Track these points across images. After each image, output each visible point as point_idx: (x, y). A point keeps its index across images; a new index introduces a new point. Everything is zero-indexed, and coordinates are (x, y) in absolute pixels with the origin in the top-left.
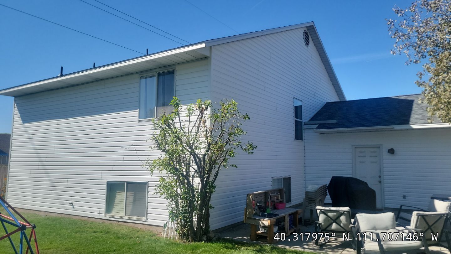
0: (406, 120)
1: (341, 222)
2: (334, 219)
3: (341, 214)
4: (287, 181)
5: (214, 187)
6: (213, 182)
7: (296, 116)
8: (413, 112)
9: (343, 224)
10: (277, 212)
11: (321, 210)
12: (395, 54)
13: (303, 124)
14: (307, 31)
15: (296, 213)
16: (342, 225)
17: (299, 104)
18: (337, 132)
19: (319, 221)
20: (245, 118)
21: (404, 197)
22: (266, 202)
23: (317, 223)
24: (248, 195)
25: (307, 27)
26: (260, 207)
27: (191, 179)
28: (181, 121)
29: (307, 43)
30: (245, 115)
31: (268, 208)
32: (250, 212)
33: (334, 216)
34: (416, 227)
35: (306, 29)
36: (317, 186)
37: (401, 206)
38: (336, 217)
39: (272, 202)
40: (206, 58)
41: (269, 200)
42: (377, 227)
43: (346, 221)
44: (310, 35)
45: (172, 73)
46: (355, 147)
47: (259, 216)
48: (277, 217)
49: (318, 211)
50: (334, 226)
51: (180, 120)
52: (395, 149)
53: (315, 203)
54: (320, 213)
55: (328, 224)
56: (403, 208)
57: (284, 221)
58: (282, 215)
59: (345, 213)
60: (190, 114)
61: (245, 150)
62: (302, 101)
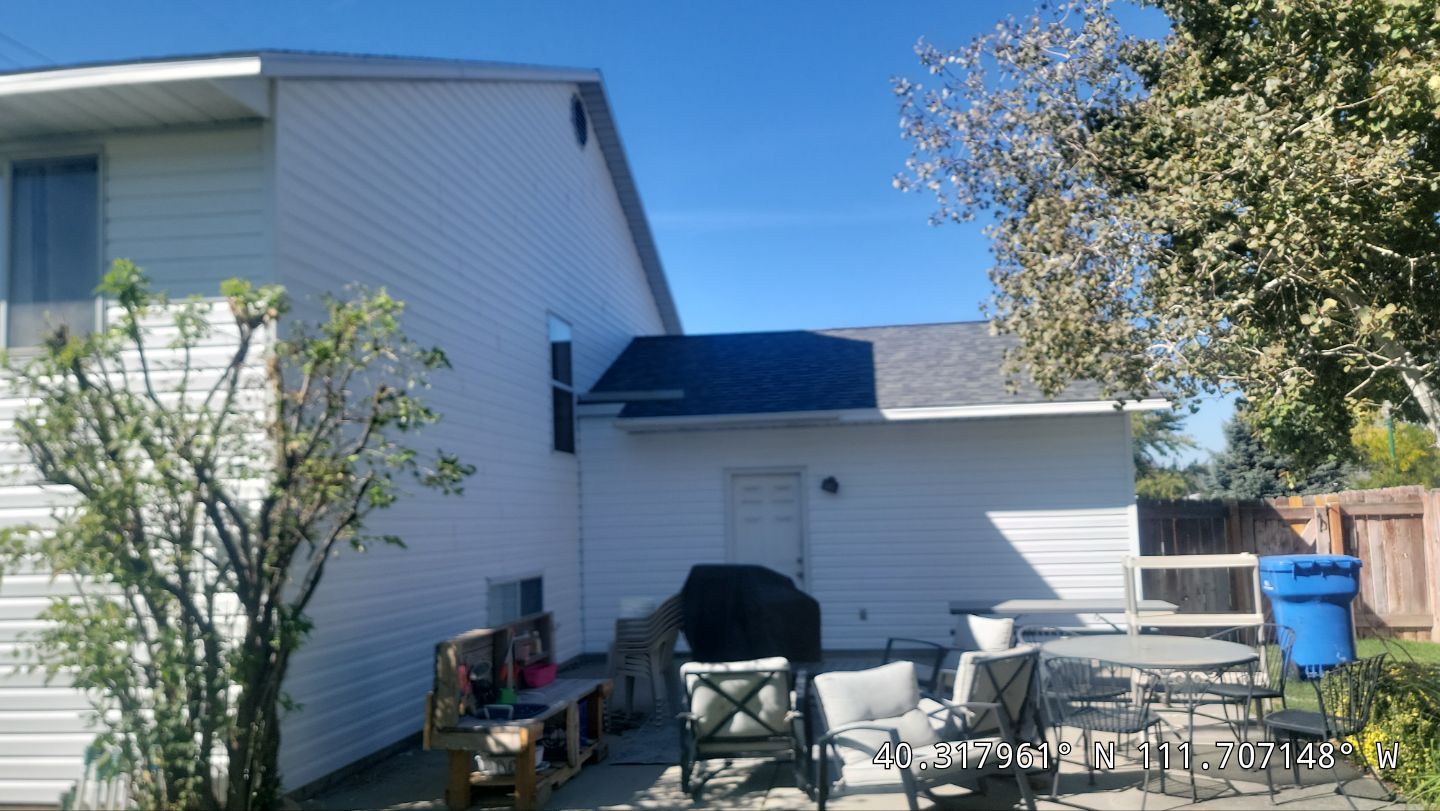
0: (865, 396)
1: (759, 706)
2: (739, 699)
3: (760, 681)
4: (532, 589)
5: (307, 627)
6: (298, 609)
7: (555, 375)
8: (879, 375)
9: (769, 714)
10: (536, 697)
11: (699, 674)
12: (906, 190)
13: (575, 400)
14: (582, 100)
15: (597, 693)
16: (762, 715)
17: (561, 334)
18: (683, 429)
19: (690, 710)
20: (432, 359)
21: (863, 615)
22: (497, 668)
23: (684, 720)
24: (440, 649)
25: (581, 85)
26: (477, 687)
27: (199, 600)
28: (150, 366)
29: (582, 139)
30: (429, 349)
31: (505, 686)
32: (447, 706)
33: (741, 689)
34: (971, 698)
35: (575, 90)
36: (650, 599)
37: (891, 641)
38: (745, 693)
39: (518, 662)
40: (254, 122)
41: (509, 659)
42: (875, 711)
43: (778, 702)
44: (590, 112)
45: (88, 166)
46: (736, 475)
47: (481, 717)
48: (545, 715)
49: (691, 680)
50: (739, 723)
51: (143, 360)
52: (839, 479)
53: (648, 655)
54: (696, 686)
55: (719, 718)
56: (896, 645)
57: (564, 727)
58: (558, 705)
59: (776, 676)
60: (186, 336)
61: (431, 481)
62: (569, 324)
